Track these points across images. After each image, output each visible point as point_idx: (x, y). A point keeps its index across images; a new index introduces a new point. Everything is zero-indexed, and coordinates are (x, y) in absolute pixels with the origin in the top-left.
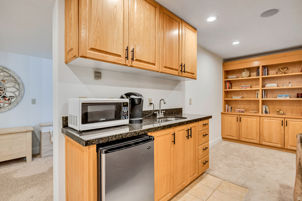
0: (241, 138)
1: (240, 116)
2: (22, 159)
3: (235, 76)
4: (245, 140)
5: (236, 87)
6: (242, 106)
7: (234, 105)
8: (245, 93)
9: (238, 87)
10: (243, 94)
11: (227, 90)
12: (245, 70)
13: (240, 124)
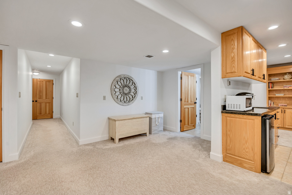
0: (286, 125)
1: (284, 109)
2: (144, 135)
3: (277, 78)
4: (289, 127)
5: (278, 87)
6: (284, 101)
7: (276, 101)
8: (286, 91)
9: (279, 87)
10: (285, 92)
11: (270, 89)
12: (287, 74)
13: (284, 115)
